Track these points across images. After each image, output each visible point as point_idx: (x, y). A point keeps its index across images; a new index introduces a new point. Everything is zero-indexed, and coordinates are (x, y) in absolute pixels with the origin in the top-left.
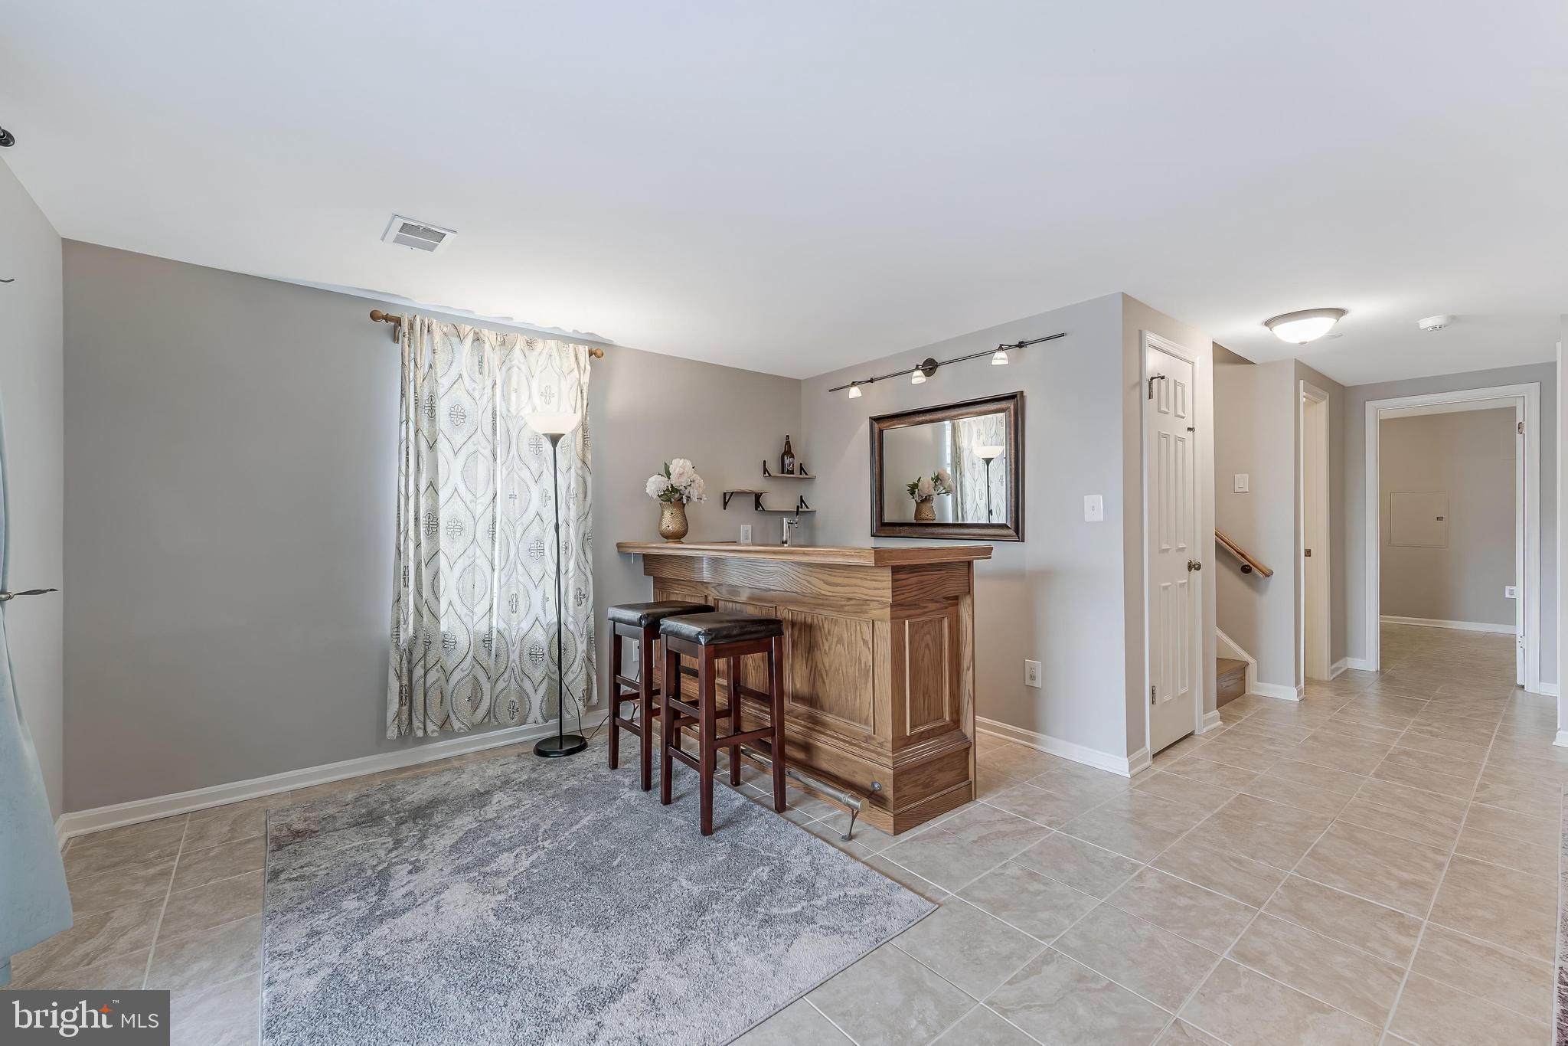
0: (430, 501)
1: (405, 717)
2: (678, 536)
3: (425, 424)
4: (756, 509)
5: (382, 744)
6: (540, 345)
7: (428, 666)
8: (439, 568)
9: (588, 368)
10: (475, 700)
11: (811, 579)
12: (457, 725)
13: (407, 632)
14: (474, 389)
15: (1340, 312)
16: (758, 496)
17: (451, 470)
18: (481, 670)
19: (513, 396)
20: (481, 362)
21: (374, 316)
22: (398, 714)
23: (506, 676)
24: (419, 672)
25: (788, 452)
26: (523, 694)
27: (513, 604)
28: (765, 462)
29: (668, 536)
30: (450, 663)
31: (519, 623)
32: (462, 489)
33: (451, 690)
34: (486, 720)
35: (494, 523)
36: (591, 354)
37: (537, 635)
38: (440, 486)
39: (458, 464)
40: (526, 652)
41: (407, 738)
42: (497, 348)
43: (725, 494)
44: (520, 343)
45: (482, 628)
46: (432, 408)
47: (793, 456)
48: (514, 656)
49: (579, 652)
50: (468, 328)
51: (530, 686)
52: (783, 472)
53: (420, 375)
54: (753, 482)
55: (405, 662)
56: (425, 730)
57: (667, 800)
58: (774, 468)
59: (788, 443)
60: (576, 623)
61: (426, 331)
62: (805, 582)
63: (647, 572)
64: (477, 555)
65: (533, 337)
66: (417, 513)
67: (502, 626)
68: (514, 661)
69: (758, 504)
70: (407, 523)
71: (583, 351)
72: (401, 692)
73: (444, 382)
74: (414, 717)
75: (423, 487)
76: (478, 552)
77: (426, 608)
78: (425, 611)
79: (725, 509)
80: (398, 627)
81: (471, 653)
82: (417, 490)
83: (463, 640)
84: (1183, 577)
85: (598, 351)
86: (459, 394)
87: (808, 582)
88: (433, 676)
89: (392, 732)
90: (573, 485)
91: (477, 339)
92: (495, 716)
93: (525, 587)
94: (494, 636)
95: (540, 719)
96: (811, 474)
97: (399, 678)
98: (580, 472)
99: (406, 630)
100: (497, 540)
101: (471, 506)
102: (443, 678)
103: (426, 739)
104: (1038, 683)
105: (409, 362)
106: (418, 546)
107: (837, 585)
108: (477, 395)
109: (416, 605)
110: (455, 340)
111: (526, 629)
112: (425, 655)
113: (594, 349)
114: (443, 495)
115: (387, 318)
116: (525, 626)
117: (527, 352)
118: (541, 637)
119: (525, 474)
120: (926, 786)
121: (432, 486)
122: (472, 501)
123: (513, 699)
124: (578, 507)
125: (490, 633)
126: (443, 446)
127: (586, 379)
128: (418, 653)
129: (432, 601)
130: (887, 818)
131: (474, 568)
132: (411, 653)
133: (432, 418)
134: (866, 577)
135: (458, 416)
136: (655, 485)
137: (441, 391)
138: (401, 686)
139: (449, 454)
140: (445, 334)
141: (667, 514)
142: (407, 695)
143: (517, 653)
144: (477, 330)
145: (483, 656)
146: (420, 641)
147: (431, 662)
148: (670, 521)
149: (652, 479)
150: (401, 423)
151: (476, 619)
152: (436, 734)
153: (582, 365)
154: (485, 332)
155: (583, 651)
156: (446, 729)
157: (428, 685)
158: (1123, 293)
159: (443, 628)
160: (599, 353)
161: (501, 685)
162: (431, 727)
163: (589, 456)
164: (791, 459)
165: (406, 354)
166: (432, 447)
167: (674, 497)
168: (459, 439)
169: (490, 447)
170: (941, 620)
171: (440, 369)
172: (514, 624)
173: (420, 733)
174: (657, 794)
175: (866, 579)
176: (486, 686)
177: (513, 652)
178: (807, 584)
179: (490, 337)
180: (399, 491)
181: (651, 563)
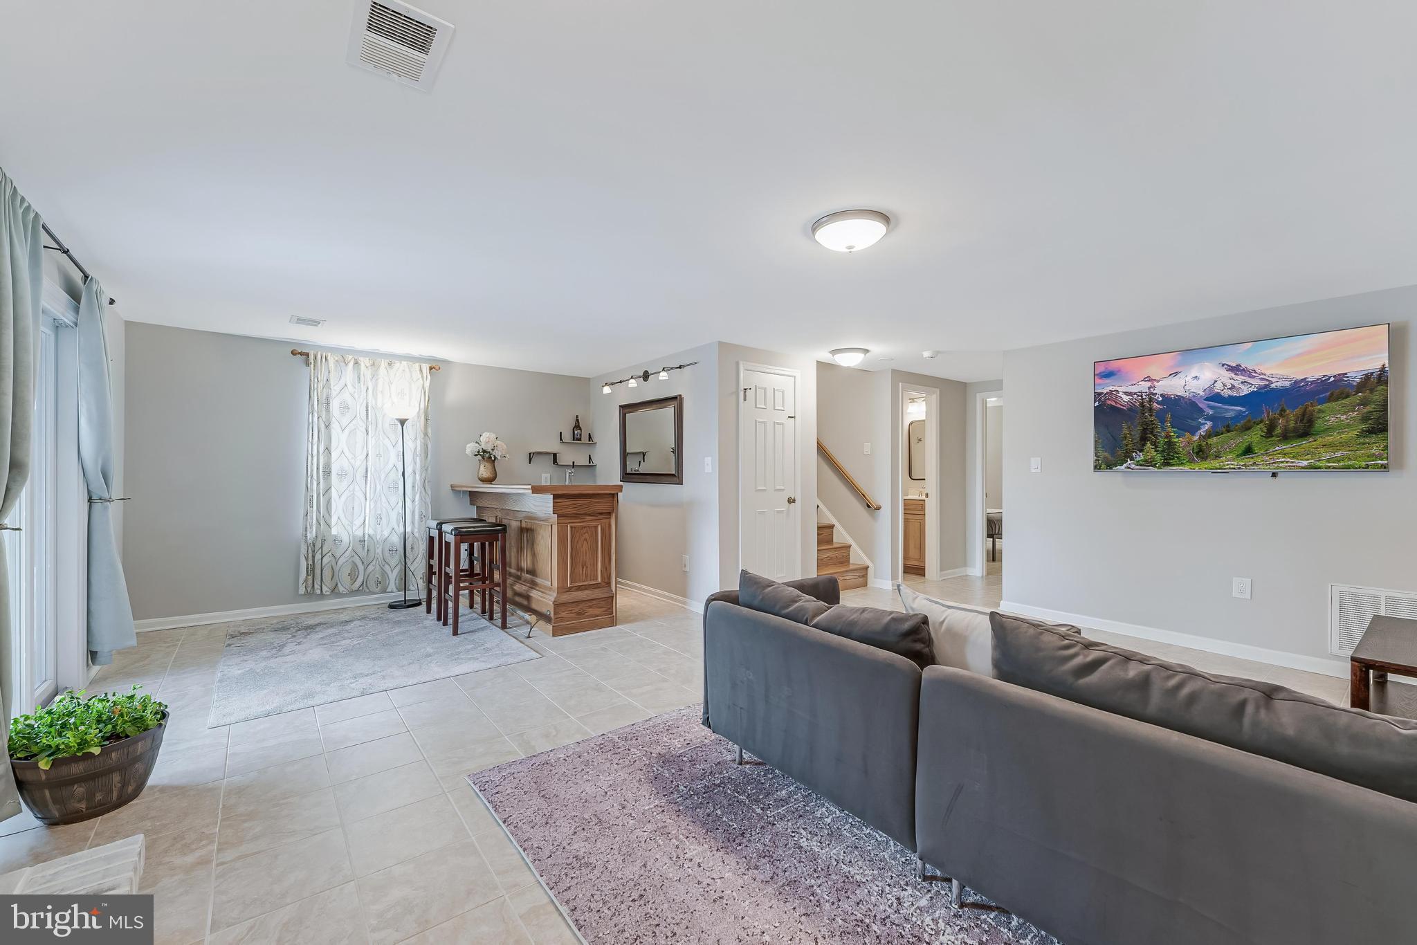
0: (326, 458)
1: (310, 582)
2: (490, 481)
3: (324, 414)
4: (554, 464)
5: (296, 598)
6: (397, 365)
7: (324, 554)
8: (331, 498)
9: (429, 377)
10: (353, 575)
12: (341, 589)
13: (311, 535)
14: (355, 392)
15: (866, 351)
16: (555, 455)
17: (339, 439)
18: (358, 558)
19: (379, 395)
20: (359, 377)
21: (293, 353)
22: (306, 581)
23: (374, 562)
24: (318, 556)
25: (577, 426)
26: (384, 573)
27: (379, 519)
28: (561, 433)
29: (484, 480)
30: (338, 553)
31: (382, 531)
32: (346, 451)
33: (338, 568)
34: (361, 588)
35: (367, 472)
36: (431, 368)
37: (393, 538)
38: (332, 450)
39: (344, 436)
40: (387, 549)
41: (310, 595)
42: (369, 368)
43: (530, 454)
44: (384, 364)
45: (359, 533)
46: (328, 404)
47: (580, 429)
48: (379, 551)
49: (421, 550)
50: (350, 357)
51: (390, 569)
52: (574, 440)
53: (321, 385)
54: (553, 446)
55: (310, 551)
56: (321, 590)
57: (455, 633)
58: (567, 437)
59: (577, 420)
60: (419, 532)
61: (324, 360)
63: (472, 503)
64: (356, 490)
65: (392, 359)
66: (318, 465)
67: (371, 532)
68: (378, 553)
69: (555, 461)
70: (312, 471)
71: (425, 368)
72: (307, 568)
73: (335, 389)
74: (315, 583)
75: (321, 450)
76: (357, 488)
77: (325, 520)
78: (322, 522)
79: (530, 463)
80: (306, 531)
81: (350, 548)
82: (318, 452)
83: (346, 539)
84: (784, 506)
85: (435, 367)
86: (346, 396)
88: (326, 560)
89: (302, 590)
90: (419, 448)
91: (356, 363)
92: (366, 585)
93: (387, 510)
94: (366, 539)
95: (395, 590)
96: (595, 441)
97: (307, 559)
98: (422, 440)
99: (311, 532)
100: (368, 482)
101: (352, 461)
102: (334, 561)
103: (322, 596)
104: (687, 569)
105: (314, 378)
106: (318, 484)
108: (356, 395)
109: (317, 519)
110: (342, 364)
111: (387, 535)
112: (322, 547)
113: (434, 365)
114: (334, 455)
115: (301, 354)
116: (386, 533)
117: (388, 369)
118: (396, 540)
119: (387, 442)
120: (579, 614)
121: (328, 450)
122: (352, 458)
123: (377, 576)
124: (421, 461)
125: (364, 536)
126: (335, 427)
127: (427, 384)
128: (318, 545)
129: (327, 516)
130: (550, 627)
131: (353, 498)
132: (314, 546)
133: (328, 410)
135: (345, 408)
136: (471, 448)
137: (334, 394)
138: (308, 564)
139: (339, 430)
140: (337, 361)
141: (482, 466)
142: (311, 570)
143: (380, 549)
144: (356, 358)
145: (359, 550)
146: (319, 539)
147: (325, 549)
148: (485, 471)
149: (468, 445)
150: (309, 415)
151: (354, 528)
152: (328, 593)
153: (425, 376)
154: (361, 359)
155: (423, 550)
156: (334, 591)
157: (323, 565)
158: (719, 342)
159: (334, 532)
160: (437, 368)
161: (371, 568)
162: (325, 589)
163: (429, 431)
164: (579, 431)
165: (312, 374)
166: (327, 427)
167: (486, 456)
168: (345, 421)
169: (364, 426)
170: (596, 527)
171: (332, 382)
172: (379, 532)
173: (318, 592)
174: (449, 629)
176: (361, 568)
177: (378, 548)
179: (364, 362)
180: (308, 451)
181: (474, 496)
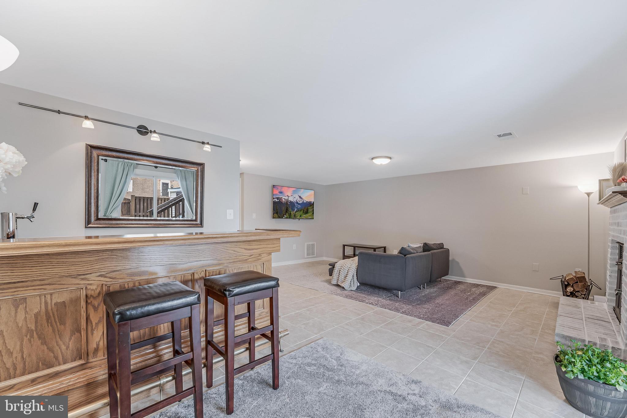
11: (236, 249)
62: (233, 252)
87: (234, 251)
107: (253, 249)
134: (269, 243)
175: (269, 244)
178: (234, 252)
